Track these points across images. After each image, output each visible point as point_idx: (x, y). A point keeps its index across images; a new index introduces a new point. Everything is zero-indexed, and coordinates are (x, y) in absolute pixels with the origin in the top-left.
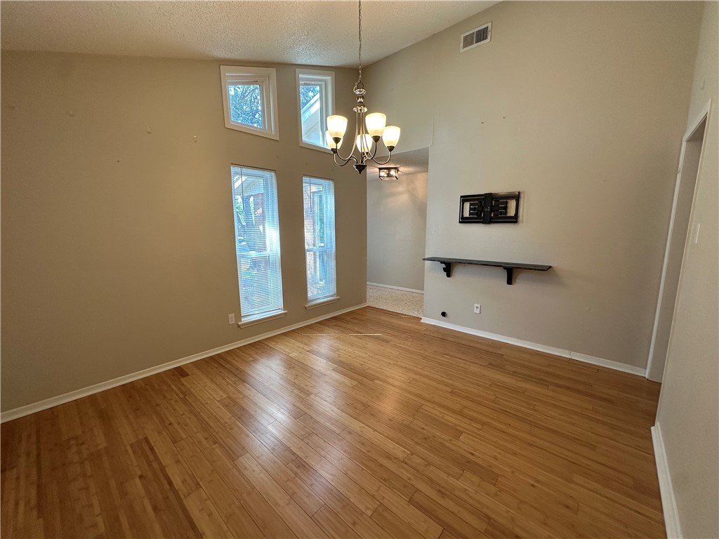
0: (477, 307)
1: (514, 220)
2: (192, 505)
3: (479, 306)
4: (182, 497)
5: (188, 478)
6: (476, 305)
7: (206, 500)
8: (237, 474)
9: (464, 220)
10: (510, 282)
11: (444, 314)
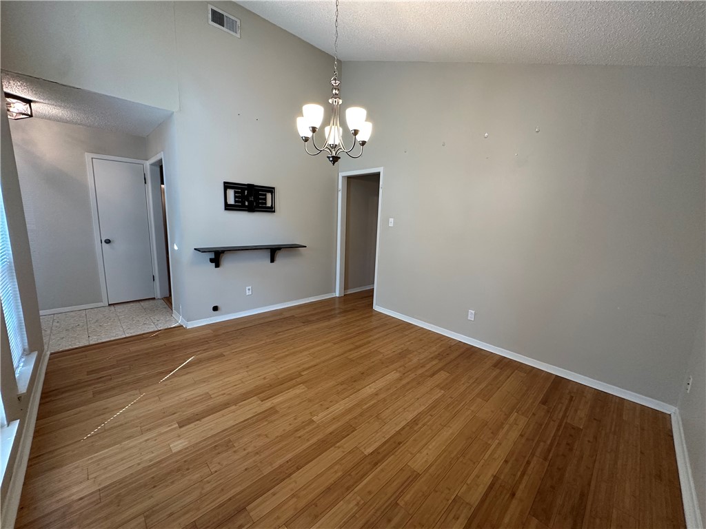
0: (249, 289)
1: (271, 210)
2: (475, 497)
3: (250, 287)
4: (473, 509)
5: (451, 516)
6: (247, 288)
7: (467, 484)
8: (433, 468)
9: (228, 207)
10: (272, 260)
11: (215, 309)
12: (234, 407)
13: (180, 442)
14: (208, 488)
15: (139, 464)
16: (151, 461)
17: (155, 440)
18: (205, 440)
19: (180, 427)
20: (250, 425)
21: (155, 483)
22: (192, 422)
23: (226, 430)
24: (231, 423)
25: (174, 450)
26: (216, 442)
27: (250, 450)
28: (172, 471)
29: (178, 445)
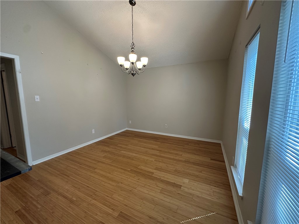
12: (162, 178)
13: (185, 181)
14: (187, 167)
15: (199, 184)
16: (195, 182)
17: (191, 188)
18: (179, 176)
19: (181, 186)
20: (166, 170)
21: (197, 176)
22: (177, 184)
23: (172, 174)
24: (168, 175)
25: (188, 180)
26: (177, 174)
27: (173, 166)
28: (192, 175)
29: (186, 181)
